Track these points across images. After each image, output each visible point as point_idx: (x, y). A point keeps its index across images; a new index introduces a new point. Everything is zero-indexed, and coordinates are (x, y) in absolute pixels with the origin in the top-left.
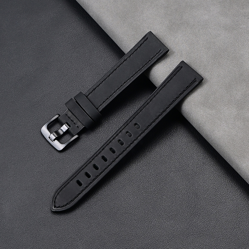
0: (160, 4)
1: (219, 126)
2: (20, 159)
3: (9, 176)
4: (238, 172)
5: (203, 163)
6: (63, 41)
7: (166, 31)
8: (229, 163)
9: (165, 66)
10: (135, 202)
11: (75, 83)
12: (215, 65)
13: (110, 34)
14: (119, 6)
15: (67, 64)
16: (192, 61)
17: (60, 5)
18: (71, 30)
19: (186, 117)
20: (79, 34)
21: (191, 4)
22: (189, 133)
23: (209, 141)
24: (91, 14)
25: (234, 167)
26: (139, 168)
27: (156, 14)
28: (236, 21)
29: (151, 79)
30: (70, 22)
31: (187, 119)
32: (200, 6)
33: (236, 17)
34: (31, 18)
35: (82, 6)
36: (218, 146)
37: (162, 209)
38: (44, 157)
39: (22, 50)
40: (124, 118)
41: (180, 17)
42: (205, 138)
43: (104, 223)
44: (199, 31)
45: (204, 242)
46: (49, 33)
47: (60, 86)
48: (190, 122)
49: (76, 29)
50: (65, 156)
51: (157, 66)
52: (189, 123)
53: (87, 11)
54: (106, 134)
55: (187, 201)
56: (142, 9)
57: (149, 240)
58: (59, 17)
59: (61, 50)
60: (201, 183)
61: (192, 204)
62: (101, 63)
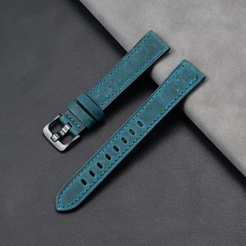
0: (162, 3)
1: (221, 124)
2: (23, 157)
3: (12, 174)
4: (240, 170)
6: (65, 40)
7: (168, 30)
8: (231, 161)
9: (167, 65)
10: (137, 200)
11: (77, 81)
12: (217, 64)
14: (121, 5)
15: (70, 63)
16: (194, 60)
17: (63, 4)
18: (73, 29)
19: (188, 115)
20: (81, 33)
21: (193, 3)
22: (191, 131)
23: (211, 139)
24: (93, 13)
25: (235, 165)
26: (141, 166)
27: (158, 13)
28: (238, 20)
29: (153, 78)
30: (73, 21)
31: (189, 118)
33: (238, 16)
36: (219, 144)
37: (164, 207)
38: (47, 155)
40: (126, 117)
47: (63, 85)
52: (191, 121)
53: (89, 10)
54: (108, 132)
55: (189, 199)
56: (144, 8)
59: (64, 49)
60: (203, 181)
62: (104, 61)
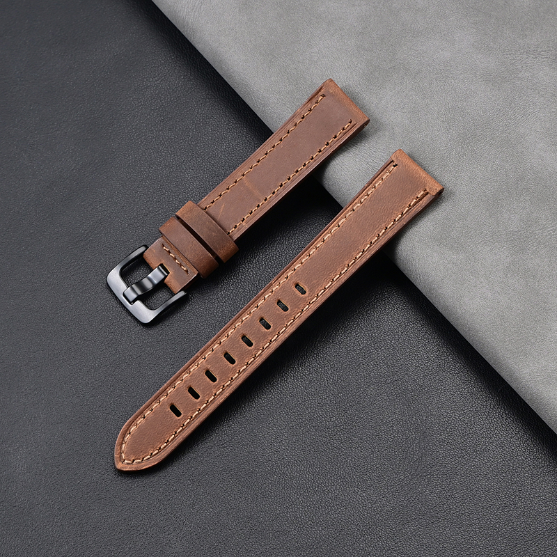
5: (439, 367)
13: (241, 91)
32: (433, 30)
34: (72, 55)
35: (181, 30)
39: (53, 124)
41: (389, 55)
42: (443, 313)
43: (227, 494)
44: (430, 84)
45: (440, 535)
46: (111, 87)
48: (411, 279)
49: (167, 80)
50: (143, 351)
51: (341, 158)
57: (323, 532)
58: (133, 53)
61: (414, 455)
